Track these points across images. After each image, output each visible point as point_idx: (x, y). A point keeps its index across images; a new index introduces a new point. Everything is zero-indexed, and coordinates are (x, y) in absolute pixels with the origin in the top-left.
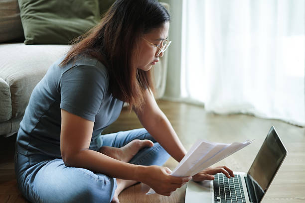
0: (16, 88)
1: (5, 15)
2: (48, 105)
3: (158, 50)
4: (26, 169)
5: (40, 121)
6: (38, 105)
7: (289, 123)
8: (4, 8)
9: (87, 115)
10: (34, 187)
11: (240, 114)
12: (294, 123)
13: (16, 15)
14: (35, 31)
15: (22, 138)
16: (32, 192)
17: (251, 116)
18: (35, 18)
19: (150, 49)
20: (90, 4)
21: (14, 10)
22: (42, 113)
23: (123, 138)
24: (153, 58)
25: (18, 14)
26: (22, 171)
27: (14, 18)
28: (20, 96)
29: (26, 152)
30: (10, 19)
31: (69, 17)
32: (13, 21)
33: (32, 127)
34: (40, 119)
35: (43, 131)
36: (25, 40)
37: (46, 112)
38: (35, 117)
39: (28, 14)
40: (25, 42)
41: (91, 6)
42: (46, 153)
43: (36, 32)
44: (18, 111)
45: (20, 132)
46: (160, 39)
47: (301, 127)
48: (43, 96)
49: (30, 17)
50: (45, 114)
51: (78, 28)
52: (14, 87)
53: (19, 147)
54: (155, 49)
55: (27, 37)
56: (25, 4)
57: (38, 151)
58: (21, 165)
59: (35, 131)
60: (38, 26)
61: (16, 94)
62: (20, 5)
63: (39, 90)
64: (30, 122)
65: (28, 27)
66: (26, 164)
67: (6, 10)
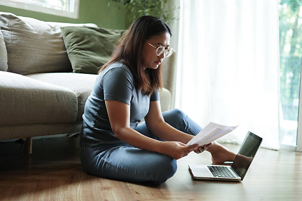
0: (82, 98)
1: (54, 51)
7: (266, 148)
8: (55, 46)
12: (271, 148)
13: (63, 52)
18: (80, 54)
21: (61, 48)
25: (65, 51)
27: (61, 54)
30: (58, 54)
32: (60, 56)
39: (74, 51)
40: (73, 71)
43: (82, 64)
47: (276, 150)
49: (76, 53)
52: (80, 98)
55: (75, 67)
56: (71, 44)
60: (82, 60)
61: (81, 103)
62: (66, 45)
65: (75, 61)
66: (95, 152)
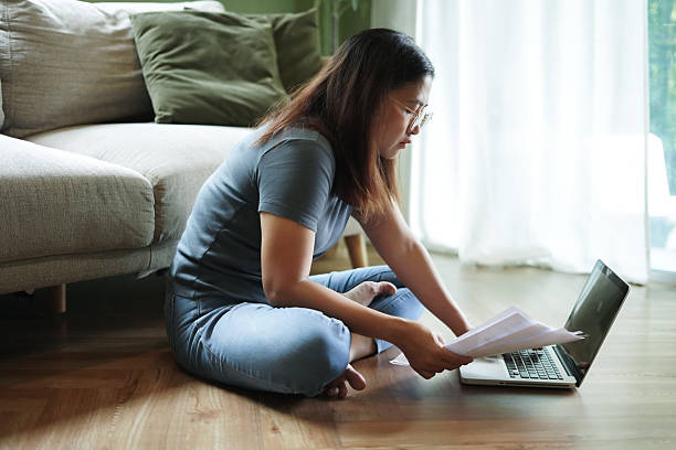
0: (163, 189)
1: (114, 73)
2: (232, 211)
3: (412, 121)
4: (193, 321)
5: (217, 239)
6: (215, 213)
8: (113, 60)
9: (307, 220)
10: (212, 347)
11: (523, 266)
13: (134, 73)
14: (174, 100)
15: (184, 269)
16: (209, 355)
17: (549, 269)
18: (171, 78)
19: (402, 118)
20: (264, 56)
21: (130, 65)
22: (220, 225)
23: (342, 280)
24: (403, 134)
25: (138, 72)
26: (184, 325)
27: (130, 79)
28: (169, 205)
29: (192, 293)
30: (124, 80)
31: (230, 79)
32: (128, 84)
33: (203, 250)
34: (218, 236)
35: (222, 256)
36: (155, 116)
37: (226, 223)
38: (208, 231)
39: (158, 71)
40: (156, 119)
41: (266, 60)
42: (229, 293)
43: (178, 104)
44: (165, 231)
45: (179, 260)
46: (417, 102)
48: (221, 196)
49: (163, 77)
50: (225, 227)
51: (246, 97)
52: (159, 189)
53: (177, 286)
54: (407, 118)
55: (160, 110)
56: (152, 55)
57: (213, 289)
58: (183, 314)
59: (209, 256)
60: (177, 92)
61: (163, 200)
62: (142, 57)
63: (214, 189)
64: (197, 242)
65: (159, 95)
66: (193, 312)
67: (117, 64)
